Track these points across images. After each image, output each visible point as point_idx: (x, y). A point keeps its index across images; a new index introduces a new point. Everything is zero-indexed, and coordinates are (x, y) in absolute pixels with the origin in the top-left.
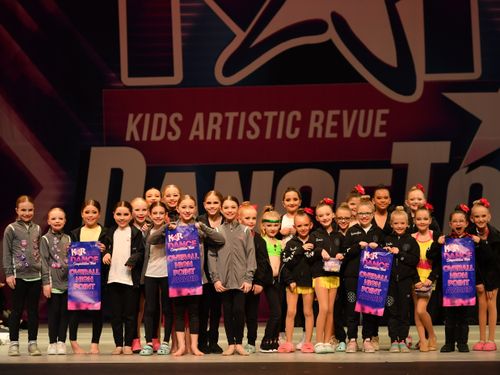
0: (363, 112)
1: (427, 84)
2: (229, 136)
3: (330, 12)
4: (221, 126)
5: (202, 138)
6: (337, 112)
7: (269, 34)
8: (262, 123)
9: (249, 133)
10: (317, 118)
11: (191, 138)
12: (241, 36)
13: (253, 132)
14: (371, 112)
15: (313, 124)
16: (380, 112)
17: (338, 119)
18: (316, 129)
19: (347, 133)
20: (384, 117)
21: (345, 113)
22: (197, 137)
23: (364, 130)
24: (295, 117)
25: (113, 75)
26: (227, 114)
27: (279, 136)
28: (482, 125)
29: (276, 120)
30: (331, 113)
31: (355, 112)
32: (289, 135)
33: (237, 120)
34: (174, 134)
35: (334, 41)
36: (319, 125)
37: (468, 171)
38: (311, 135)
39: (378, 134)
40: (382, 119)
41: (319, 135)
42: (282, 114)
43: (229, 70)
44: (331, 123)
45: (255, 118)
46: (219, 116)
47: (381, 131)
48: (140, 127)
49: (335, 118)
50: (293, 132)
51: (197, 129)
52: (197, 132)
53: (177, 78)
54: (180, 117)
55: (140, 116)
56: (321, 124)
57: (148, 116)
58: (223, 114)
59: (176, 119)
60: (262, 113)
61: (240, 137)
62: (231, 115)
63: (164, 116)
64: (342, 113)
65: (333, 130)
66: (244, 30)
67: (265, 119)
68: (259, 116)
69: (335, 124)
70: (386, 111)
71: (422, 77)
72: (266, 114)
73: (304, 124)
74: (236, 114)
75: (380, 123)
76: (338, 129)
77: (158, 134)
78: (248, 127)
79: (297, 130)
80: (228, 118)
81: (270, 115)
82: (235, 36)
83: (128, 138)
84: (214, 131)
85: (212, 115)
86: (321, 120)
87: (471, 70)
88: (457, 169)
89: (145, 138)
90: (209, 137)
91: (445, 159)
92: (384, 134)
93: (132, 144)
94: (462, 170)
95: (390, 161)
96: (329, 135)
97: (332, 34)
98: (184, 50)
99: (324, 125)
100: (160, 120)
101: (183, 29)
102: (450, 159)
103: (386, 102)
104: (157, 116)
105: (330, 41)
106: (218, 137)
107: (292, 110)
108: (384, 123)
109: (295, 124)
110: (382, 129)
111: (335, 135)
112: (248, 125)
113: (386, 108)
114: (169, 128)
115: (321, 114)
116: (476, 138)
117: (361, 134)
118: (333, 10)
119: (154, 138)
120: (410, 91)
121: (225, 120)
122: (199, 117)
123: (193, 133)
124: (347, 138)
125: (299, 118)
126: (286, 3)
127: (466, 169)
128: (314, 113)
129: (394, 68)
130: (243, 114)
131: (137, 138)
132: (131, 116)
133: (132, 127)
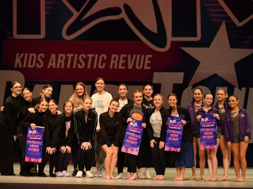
0: (138, 56)
1: (172, 43)
2: (68, 67)
3: (123, 4)
4: (64, 61)
5: (54, 67)
6: (125, 56)
7: (91, 14)
8: (86, 60)
9: (79, 65)
10: (115, 58)
11: (49, 67)
12: (76, 14)
13: (81, 65)
14: (143, 56)
15: (112, 62)
16: (148, 56)
17: (126, 59)
18: (114, 64)
19: (130, 67)
20: (149, 59)
21: (129, 56)
22: (52, 66)
23: (139, 66)
24: (103, 58)
25: (9, 33)
26: (68, 55)
27: (95, 67)
28: (200, 64)
29: (93, 58)
30: (122, 56)
31: (135, 56)
32: (100, 67)
33: (73, 58)
34: (40, 64)
35: (125, 18)
36: (116, 62)
37: (192, 88)
38: (111, 67)
39: (146, 67)
40: (148, 60)
41: (116, 67)
42: (97, 55)
43: (69, 32)
44: (122, 61)
45: (82, 57)
46: (64, 56)
47: (148, 66)
48: (22, 60)
49: (124, 58)
50: (102, 65)
51: (52, 62)
52: (52, 64)
53: (42, 35)
54: (43, 56)
55: (22, 55)
56: (117, 61)
57: (26, 55)
58: (66, 55)
59: (41, 57)
60: (86, 55)
61: (74, 67)
62: (70, 56)
63: (35, 55)
64: (127, 56)
65: (123, 65)
66: (78, 12)
67: (88, 58)
68: (85, 57)
69: (124, 62)
70: (151, 56)
71: (170, 38)
72: (88, 55)
73: (107, 61)
74: (73, 55)
75: (147, 62)
76: (125, 65)
77: (32, 64)
78: (78, 62)
79: (104, 64)
80: (68, 57)
81: (90, 56)
82: (73, 14)
83: (16, 66)
84: (61, 63)
85: (60, 55)
86: (117, 59)
87: (195, 36)
88: (187, 87)
89: (24, 66)
90: (58, 67)
91: (181, 82)
92: (149, 68)
93: (18, 69)
94: (190, 88)
95: (152, 82)
96: (120, 67)
97: (123, 15)
98: (46, 21)
99: (118, 62)
100: (33, 57)
101: (46, 10)
102: (184, 82)
103: (150, 51)
104: (31, 55)
105: (123, 19)
106: (63, 67)
107: (101, 54)
108: (149, 62)
109: (103, 61)
110: (148, 65)
111: (124, 68)
112: (79, 61)
113: (151, 54)
114: (37, 61)
115: (117, 56)
116: (197, 71)
117: (137, 67)
118: (124, 3)
119: (29, 66)
120: (164, 46)
121: (67, 58)
122: (53, 56)
123: (50, 64)
124: (130, 69)
125: (105, 58)
126: (98, 1)
127: (192, 87)
128: (113, 56)
129: (155, 33)
130: (76, 55)
131: (20, 66)
132: (18, 55)
133: (18, 60)
